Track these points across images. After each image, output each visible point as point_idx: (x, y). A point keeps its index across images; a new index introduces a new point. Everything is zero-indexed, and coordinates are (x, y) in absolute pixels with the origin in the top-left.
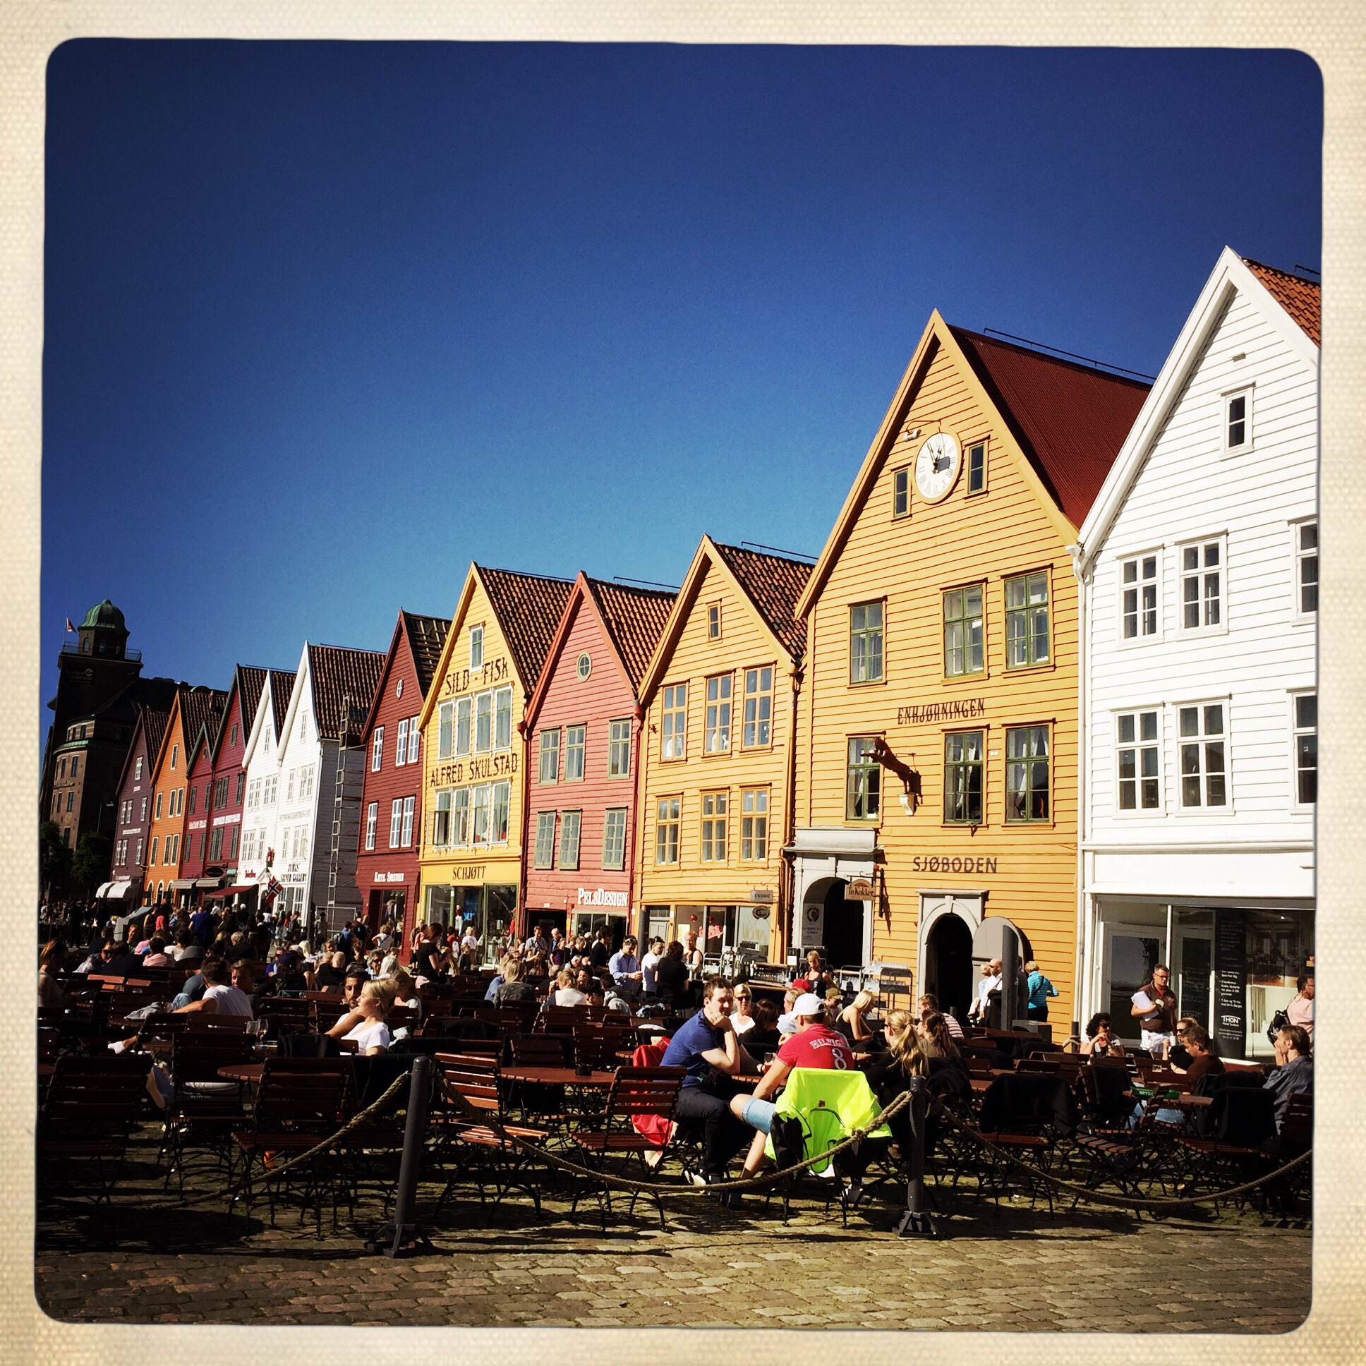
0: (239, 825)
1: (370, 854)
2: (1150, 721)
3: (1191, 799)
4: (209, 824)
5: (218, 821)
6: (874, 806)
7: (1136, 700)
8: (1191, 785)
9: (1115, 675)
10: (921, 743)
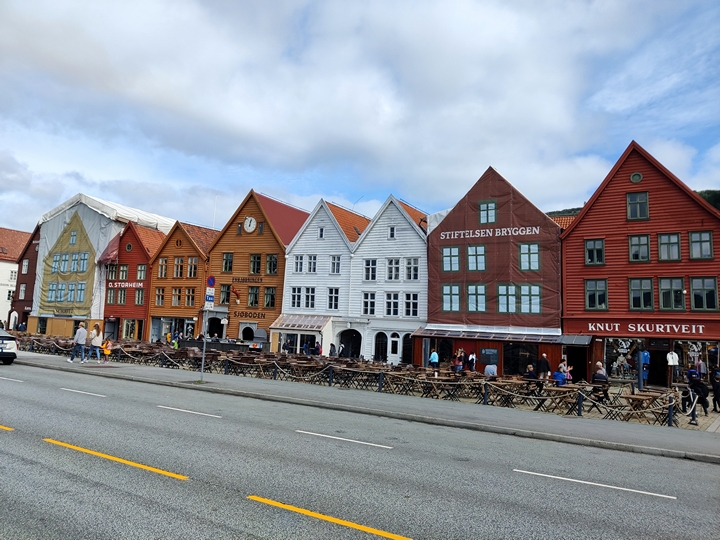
1: (22, 300)
2: (299, 290)
3: (307, 306)
6: (228, 301)
7: (297, 285)
8: (307, 303)
9: (292, 279)
10: (242, 288)
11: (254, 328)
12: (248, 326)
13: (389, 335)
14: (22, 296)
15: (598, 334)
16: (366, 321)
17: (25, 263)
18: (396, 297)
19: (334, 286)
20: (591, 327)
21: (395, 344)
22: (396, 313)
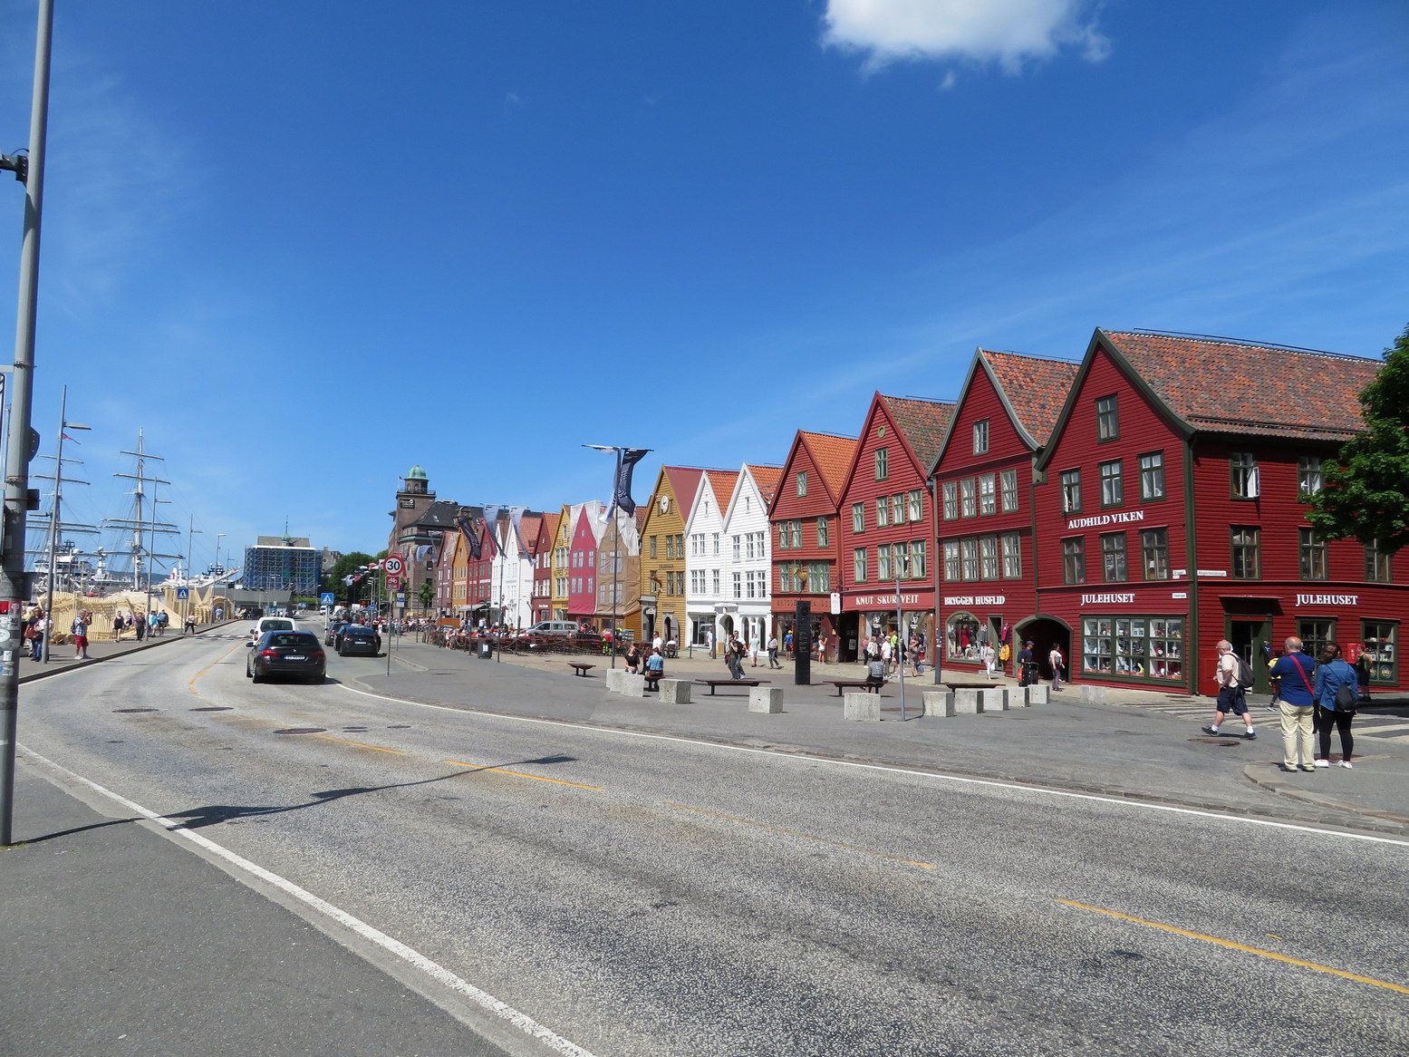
0: (490, 584)
1: (537, 598)
2: (696, 574)
3: (701, 591)
4: (478, 582)
5: (481, 581)
6: (656, 589)
7: (695, 568)
8: (701, 588)
9: (692, 562)
10: (662, 575)
11: (671, 617)
12: (668, 615)
13: (749, 619)
14: (537, 595)
15: (861, 609)
16: (735, 605)
17: (538, 556)
18: (752, 575)
19: (716, 568)
20: (858, 602)
21: (753, 627)
22: (753, 596)
